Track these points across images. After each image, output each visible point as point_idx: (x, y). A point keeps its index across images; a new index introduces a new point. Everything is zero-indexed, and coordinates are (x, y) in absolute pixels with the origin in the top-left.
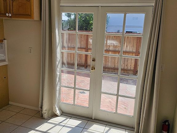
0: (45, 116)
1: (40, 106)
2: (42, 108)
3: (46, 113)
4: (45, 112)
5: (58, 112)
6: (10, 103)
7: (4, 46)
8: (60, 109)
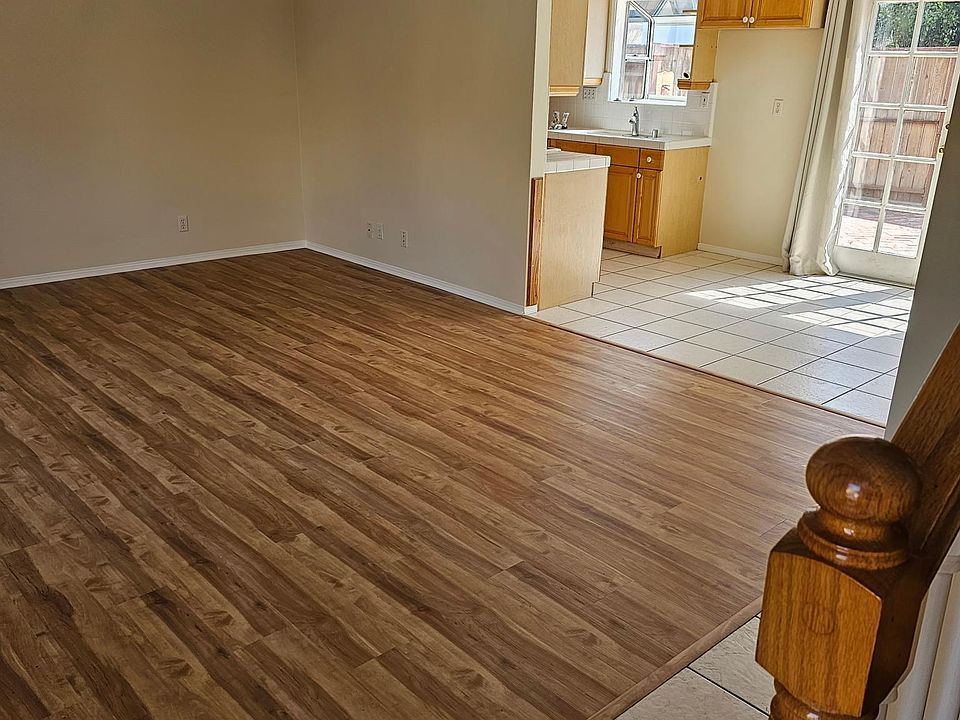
0: (797, 268)
1: (785, 245)
2: (789, 250)
3: (798, 262)
4: (798, 259)
5: (829, 267)
6: (701, 246)
7: (711, 98)
8: (834, 263)
